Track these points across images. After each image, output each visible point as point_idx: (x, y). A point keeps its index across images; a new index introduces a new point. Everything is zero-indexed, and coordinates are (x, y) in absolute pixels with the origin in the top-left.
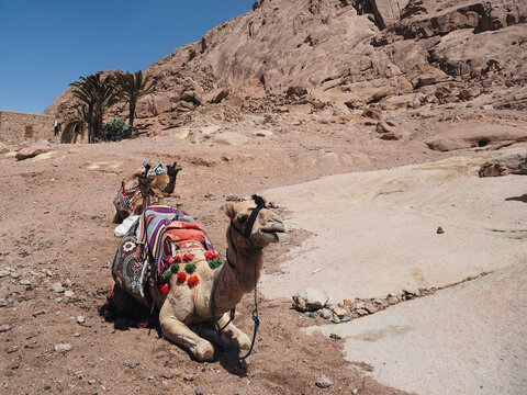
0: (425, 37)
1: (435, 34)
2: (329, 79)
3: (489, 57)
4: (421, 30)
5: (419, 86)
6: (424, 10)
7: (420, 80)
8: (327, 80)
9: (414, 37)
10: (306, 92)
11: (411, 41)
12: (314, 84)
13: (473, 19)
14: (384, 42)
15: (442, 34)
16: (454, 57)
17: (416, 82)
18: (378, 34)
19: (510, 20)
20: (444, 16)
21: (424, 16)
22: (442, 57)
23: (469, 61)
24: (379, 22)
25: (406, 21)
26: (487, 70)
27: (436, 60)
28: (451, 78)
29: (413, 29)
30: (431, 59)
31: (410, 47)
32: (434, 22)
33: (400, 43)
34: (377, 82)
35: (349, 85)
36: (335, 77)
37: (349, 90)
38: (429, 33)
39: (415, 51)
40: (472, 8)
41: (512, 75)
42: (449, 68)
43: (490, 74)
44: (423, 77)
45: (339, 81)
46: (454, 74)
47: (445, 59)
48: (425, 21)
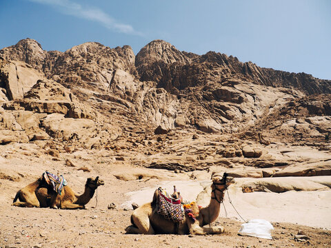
0: (39, 112)
1: (45, 112)
3: (73, 132)
4: (37, 108)
5: (34, 139)
6: (39, 97)
7: (35, 136)
9: (32, 110)
11: (31, 112)
13: (65, 110)
14: (12, 108)
15: (48, 113)
16: (54, 128)
17: (31, 137)
18: (9, 104)
19: (82, 116)
20: (51, 104)
21: (37, 100)
22: (47, 125)
23: (62, 131)
24: (9, 95)
25: (28, 100)
26: (72, 138)
27: (44, 127)
28: (52, 138)
29: (32, 106)
30: (41, 125)
31: (30, 115)
32: (45, 106)
33: (23, 112)
34: (7, 132)
38: (41, 111)
39: (32, 118)
40: (65, 104)
41: (84, 143)
42: (52, 133)
43: (74, 140)
44: (38, 135)
46: (53, 137)
47: (49, 127)
48: (40, 103)
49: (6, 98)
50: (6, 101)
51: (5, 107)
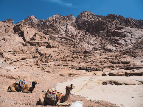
0: (36, 46)
1: (38, 46)
2: (10, 51)
3: (49, 53)
4: (35, 44)
5: (34, 57)
6: (36, 40)
7: (34, 56)
8: (9, 52)
9: (33, 45)
10: (2, 54)
11: (33, 46)
12: (5, 52)
13: (46, 45)
14: (26, 45)
15: (40, 46)
16: (42, 52)
17: (33, 56)
18: (24, 43)
19: (53, 47)
20: (40, 42)
21: (35, 41)
22: (39, 51)
23: (45, 54)
24: (24, 40)
25: (31, 41)
26: (49, 56)
27: (38, 52)
28: (41, 57)
29: (33, 44)
30: (37, 51)
31: (32, 48)
32: (38, 43)
33: (30, 46)
34: (24, 54)
35: (15, 54)
36: (12, 51)
37: (15, 55)
38: (37, 45)
39: (33, 49)
40: (46, 42)
41: (54, 58)
42: (41, 54)
43: (50, 57)
44: (35, 55)
45: (13, 52)
46: (42, 56)
47: (40, 52)
48: (36, 42)
49: (23, 41)
50: (23, 42)
51: (23, 45)
